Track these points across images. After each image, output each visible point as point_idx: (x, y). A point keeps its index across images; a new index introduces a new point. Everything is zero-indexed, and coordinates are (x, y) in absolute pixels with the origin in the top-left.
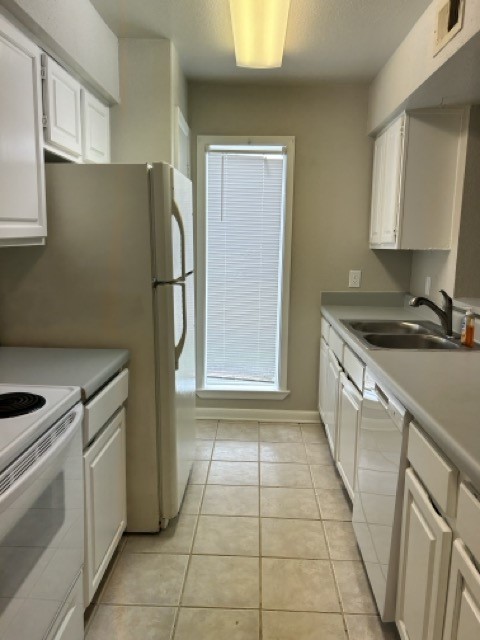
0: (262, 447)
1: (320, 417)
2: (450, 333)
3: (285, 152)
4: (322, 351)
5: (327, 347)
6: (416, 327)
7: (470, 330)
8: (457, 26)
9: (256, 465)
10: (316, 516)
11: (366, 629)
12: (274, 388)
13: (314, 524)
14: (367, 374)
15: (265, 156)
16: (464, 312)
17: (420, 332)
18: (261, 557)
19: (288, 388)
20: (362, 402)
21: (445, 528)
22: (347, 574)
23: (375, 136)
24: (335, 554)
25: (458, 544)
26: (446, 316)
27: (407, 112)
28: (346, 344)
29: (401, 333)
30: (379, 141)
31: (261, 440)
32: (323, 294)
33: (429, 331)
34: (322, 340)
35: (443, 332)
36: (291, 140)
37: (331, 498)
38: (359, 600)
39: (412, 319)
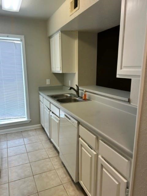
0: (24, 139)
1: (42, 126)
2: (79, 96)
3: (21, 41)
4: (40, 105)
5: (43, 104)
6: (69, 95)
7: (85, 95)
8: (77, 8)
9: (24, 146)
10: (48, 157)
11: (70, 186)
12: (25, 119)
13: (47, 160)
14: (60, 111)
15: (14, 42)
16: (83, 90)
17: (70, 97)
18: (33, 176)
19: (30, 119)
20: (60, 120)
21: (95, 153)
22: (61, 172)
23: (50, 37)
24: (56, 167)
25: (100, 156)
26: (77, 92)
27: (61, 31)
28: (50, 103)
29: (65, 98)
30: (51, 39)
31: (23, 137)
32: (39, 87)
33: (73, 96)
34: (40, 102)
35: (77, 96)
36: (23, 37)
37: (51, 150)
38: (66, 178)
39: (67, 93)
